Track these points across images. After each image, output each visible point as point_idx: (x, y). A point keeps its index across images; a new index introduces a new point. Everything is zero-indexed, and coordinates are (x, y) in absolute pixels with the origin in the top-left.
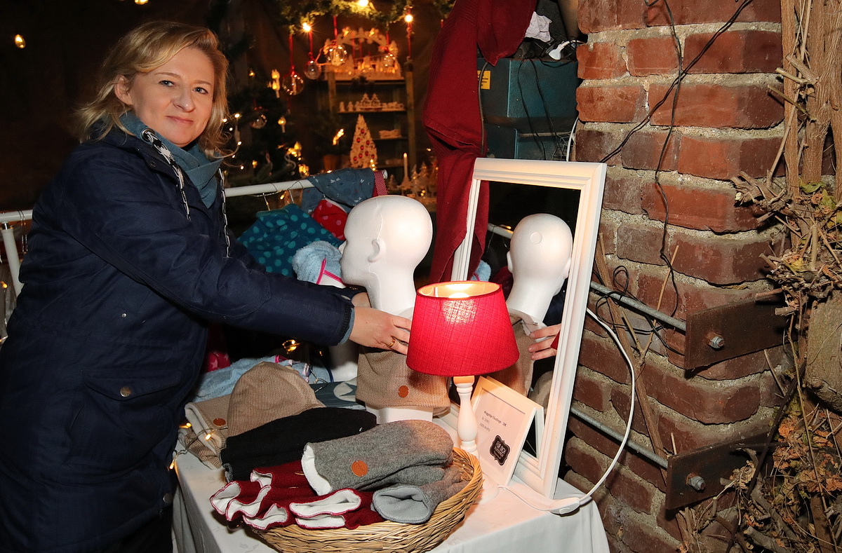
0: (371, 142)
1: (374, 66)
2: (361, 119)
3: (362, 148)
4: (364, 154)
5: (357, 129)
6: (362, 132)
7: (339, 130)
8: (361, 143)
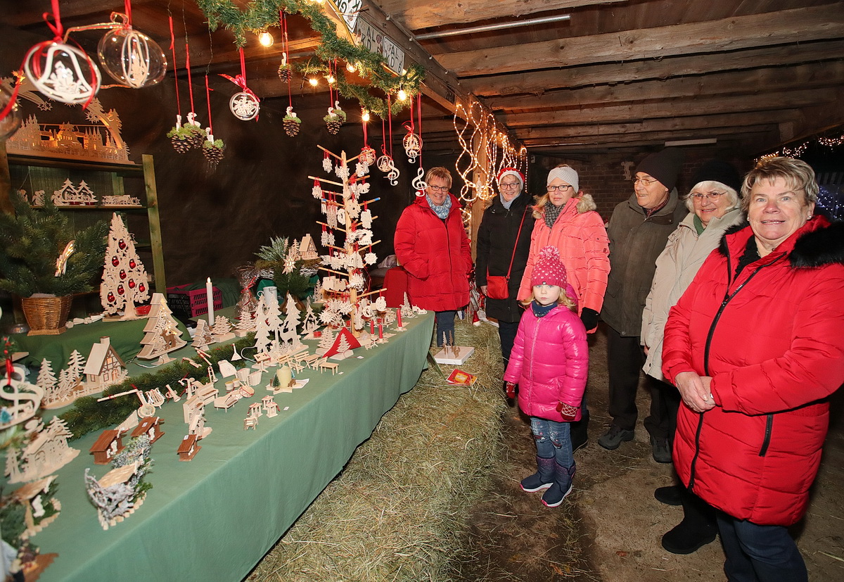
0: (137, 262)
1: (81, 140)
2: (117, 222)
3: (123, 275)
4: (126, 286)
5: (111, 241)
6: (122, 245)
7: (66, 244)
8: (120, 267)
